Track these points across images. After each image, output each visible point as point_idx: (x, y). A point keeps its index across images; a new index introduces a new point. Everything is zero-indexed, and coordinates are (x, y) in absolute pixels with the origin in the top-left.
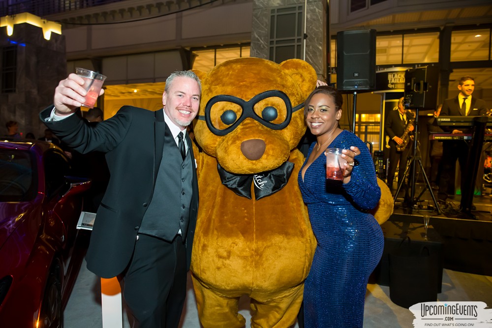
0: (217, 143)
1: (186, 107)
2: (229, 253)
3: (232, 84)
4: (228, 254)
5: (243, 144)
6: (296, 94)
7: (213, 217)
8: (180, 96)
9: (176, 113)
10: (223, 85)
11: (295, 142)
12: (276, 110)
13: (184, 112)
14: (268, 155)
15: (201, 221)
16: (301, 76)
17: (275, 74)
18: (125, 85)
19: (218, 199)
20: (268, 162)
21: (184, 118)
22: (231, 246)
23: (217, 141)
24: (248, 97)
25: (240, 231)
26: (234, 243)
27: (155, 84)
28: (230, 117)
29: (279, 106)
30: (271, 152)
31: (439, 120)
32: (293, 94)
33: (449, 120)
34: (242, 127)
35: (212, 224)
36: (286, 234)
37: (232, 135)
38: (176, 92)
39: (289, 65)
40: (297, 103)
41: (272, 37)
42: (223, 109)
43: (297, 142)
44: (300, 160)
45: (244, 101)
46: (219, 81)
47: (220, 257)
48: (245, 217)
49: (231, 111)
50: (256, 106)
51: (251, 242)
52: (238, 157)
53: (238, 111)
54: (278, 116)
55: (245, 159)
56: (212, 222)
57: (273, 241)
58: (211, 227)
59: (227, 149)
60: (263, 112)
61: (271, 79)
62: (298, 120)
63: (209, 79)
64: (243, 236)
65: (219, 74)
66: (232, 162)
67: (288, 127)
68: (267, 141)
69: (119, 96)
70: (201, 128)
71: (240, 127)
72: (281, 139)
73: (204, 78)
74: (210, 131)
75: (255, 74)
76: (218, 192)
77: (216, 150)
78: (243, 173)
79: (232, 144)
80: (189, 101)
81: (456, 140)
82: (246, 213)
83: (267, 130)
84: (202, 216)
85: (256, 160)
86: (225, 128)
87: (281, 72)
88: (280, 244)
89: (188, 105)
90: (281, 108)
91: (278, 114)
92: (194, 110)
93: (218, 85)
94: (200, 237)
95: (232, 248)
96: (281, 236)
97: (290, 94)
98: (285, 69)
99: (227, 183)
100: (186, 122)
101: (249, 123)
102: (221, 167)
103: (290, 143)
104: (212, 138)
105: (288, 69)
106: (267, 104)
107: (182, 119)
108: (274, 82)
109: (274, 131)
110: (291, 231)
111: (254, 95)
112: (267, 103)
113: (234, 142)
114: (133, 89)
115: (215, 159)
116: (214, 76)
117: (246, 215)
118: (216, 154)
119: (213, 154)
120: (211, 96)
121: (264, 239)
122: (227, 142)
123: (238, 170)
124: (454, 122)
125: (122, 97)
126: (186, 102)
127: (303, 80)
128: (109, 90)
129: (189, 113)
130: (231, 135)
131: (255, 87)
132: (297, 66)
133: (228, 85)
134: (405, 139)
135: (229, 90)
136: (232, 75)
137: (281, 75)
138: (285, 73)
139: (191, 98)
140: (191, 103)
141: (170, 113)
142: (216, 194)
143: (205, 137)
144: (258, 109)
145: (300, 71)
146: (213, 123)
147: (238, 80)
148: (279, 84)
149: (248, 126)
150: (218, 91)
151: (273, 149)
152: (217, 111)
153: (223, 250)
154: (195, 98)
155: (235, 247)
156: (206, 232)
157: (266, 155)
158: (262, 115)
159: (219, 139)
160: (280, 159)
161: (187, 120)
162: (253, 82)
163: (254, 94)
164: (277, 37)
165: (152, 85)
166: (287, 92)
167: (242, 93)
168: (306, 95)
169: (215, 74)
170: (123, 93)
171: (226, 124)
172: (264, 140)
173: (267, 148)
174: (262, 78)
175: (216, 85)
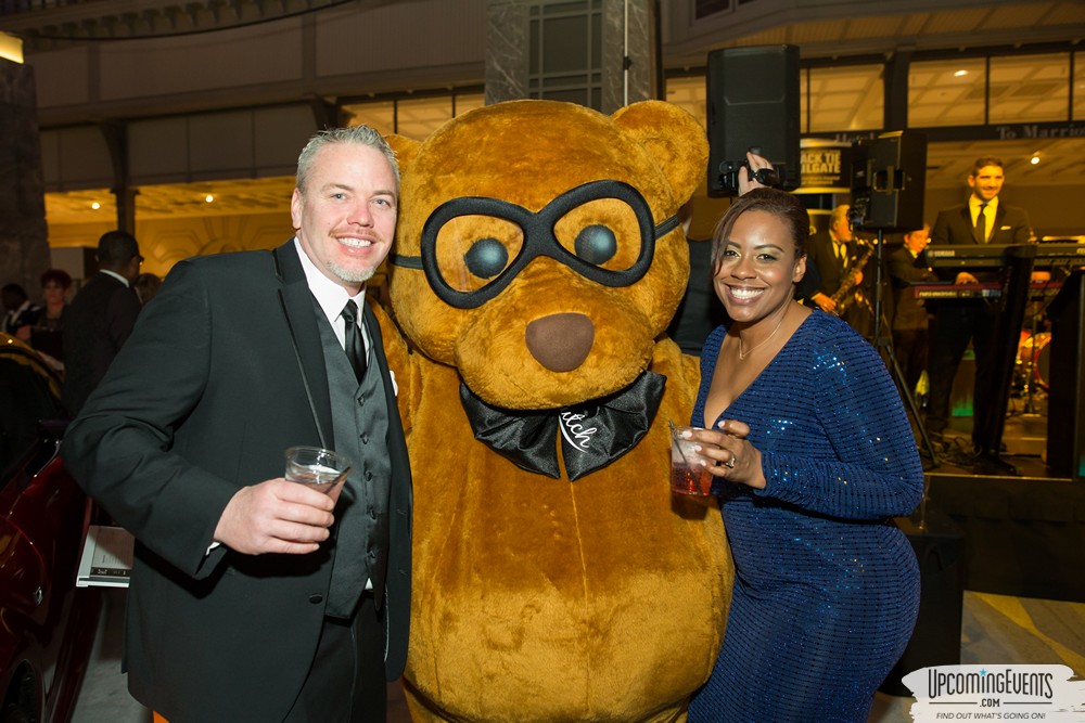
0: (458, 328)
1: (357, 227)
2: (520, 635)
3: (493, 168)
4: (516, 637)
5: (531, 330)
6: (659, 192)
7: (465, 536)
8: (338, 196)
9: (331, 246)
10: (468, 172)
11: (665, 317)
12: (611, 235)
13: (353, 242)
14: (601, 355)
15: (430, 548)
16: (669, 145)
17: (603, 140)
18: (184, 185)
19: (474, 484)
20: (600, 374)
21: (353, 260)
22: (523, 615)
23: (455, 323)
24: (539, 199)
25: (544, 571)
26: (531, 606)
27: (256, 181)
28: (490, 255)
29: (619, 222)
30: (609, 348)
31: (930, 254)
32: (653, 192)
33: (952, 254)
34: (527, 282)
35: (464, 555)
36: (666, 568)
37: (500, 304)
38: (324, 189)
39: (639, 116)
40: (664, 215)
41: (533, 68)
42: (470, 236)
43: (668, 317)
44: (674, 366)
45: (527, 213)
46: (456, 160)
47: (494, 646)
48: (554, 530)
49: (493, 241)
50: (561, 225)
51: (576, 600)
52: (520, 364)
53: (513, 239)
54: (618, 251)
55: (540, 369)
56: (464, 548)
57: (635, 592)
58: (462, 564)
59: (488, 343)
60: (578, 241)
61: (596, 152)
62: (670, 258)
63: (429, 157)
64: (554, 585)
65: (455, 143)
66: (502, 377)
67: (647, 277)
68: (598, 318)
69: (170, 212)
70: (410, 291)
71: (518, 282)
72: (630, 312)
73: (413, 158)
74: (436, 297)
75: (552, 140)
76: (471, 467)
77: (455, 347)
78: (533, 406)
79: (500, 328)
80: (364, 209)
81: (966, 299)
82: (554, 518)
83: (592, 288)
84: (432, 534)
85: (569, 370)
86: (476, 288)
87: (618, 133)
88: (651, 598)
89: (363, 220)
90: (624, 227)
91: (619, 244)
92: (382, 236)
93: (453, 171)
94: (433, 595)
95: (525, 620)
96: (654, 576)
97: (646, 191)
98: (627, 128)
99: (492, 438)
100: (361, 269)
101: (543, 272)
102: (472, 394)
103: (651, 320)
104: (444, 316)
105: (636, 127)
106: (590, 220)
107: (348, 262)
108: (605, 160)
109: (610, 289)
110: (675, 558)
111: (554, 196)
112: (588, 215)
113: (506, 324)
114: (203, 195)
115: (452, 372)
116: (441, 148)
117: (556, 523)
118: (456, 358)
119: (447, 358)
120: (437, 201)
121: (611, 590)
122: (487, 324)
123: (519, 400)
124: (964, 259)
125: (178, 214)
126: (357, 213)
127: (673, 158)
128: (147, 196)
129: (368, 243)
130: (494, 306)
131: (555, 174)
132: (658, 120)
133: (480, 171)
134: (842, 299)
135: (484, 184)
136: (489, 143)
137: (621, 142)
138: (628, 138)
139: (369, 200)
140: (370, 215)
141: (313, 249)
142: (465, 469)
143: (425, 313)
144: (564, 232)
145: (667, 131)
146: (444, 274)
147: (507, 157)
148: (616, 164)
149: (541, 278)
150: (456, 186)
151: (614, 340)
152: (453, 241)
153: (501, 626)
154: (380, 202)
155: (535, 616)
156: (450, 578)
157: (595, 357)
158: (576, 249)
159: (462, 317)
160: (633, 364)
161: (364, 265)
162: (548, 162)
163: (554, 192)
164: (544, 71)
165: (247, 184)
166: (638, 185)
167: (521, 190)
168: (682, 196)
169: (443, 143)
170: (181, 204)
171: (479, 276)
172: (587, 314)
173: (597, 335)
174: (573, 151)
175: (448, 173)
